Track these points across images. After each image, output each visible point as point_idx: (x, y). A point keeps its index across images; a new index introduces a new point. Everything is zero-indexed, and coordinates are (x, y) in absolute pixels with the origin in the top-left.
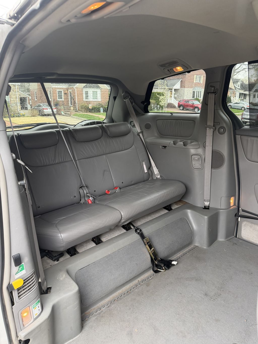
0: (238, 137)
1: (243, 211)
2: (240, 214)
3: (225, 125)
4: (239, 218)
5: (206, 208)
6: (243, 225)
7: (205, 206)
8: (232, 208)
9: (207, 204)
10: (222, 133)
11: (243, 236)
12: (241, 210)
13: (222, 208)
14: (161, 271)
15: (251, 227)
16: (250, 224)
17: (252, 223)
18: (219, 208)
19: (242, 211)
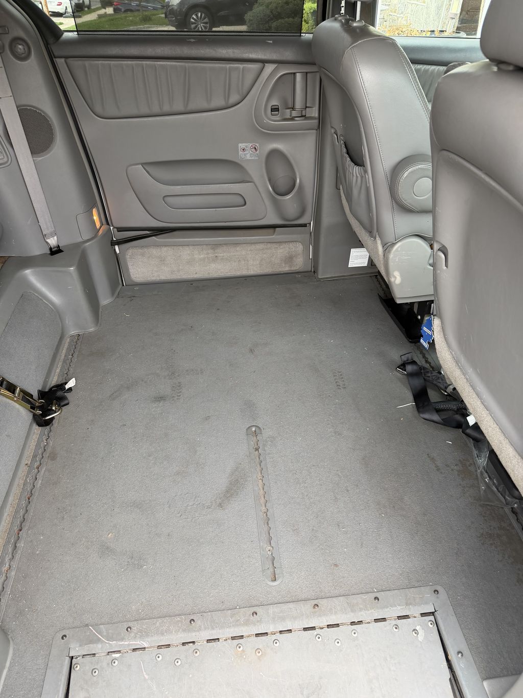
0: (60, 62)
1: (120, 230)
2: (114, 239)
3: (21, 34)
4: (117, 248)
5: (55, 251)
6: (128, 257)
7: (51, 249)
8: (101, 232)
9: (53, 241)
10: (23, 55)
11: (134, 279)
12: (115, 230)
13: (86, 238)
14: (53, 418)
15: (143, 255)
16: (139, 250)
17: (142, 247)
18: (80, 240)
19: (118, 231)
